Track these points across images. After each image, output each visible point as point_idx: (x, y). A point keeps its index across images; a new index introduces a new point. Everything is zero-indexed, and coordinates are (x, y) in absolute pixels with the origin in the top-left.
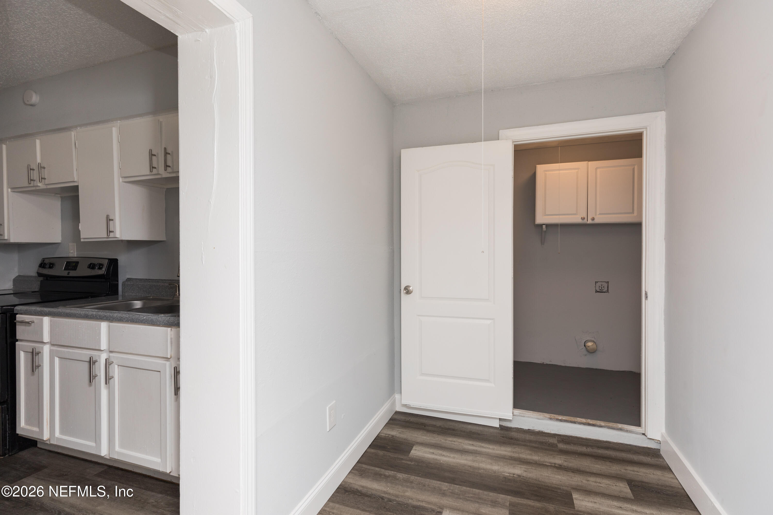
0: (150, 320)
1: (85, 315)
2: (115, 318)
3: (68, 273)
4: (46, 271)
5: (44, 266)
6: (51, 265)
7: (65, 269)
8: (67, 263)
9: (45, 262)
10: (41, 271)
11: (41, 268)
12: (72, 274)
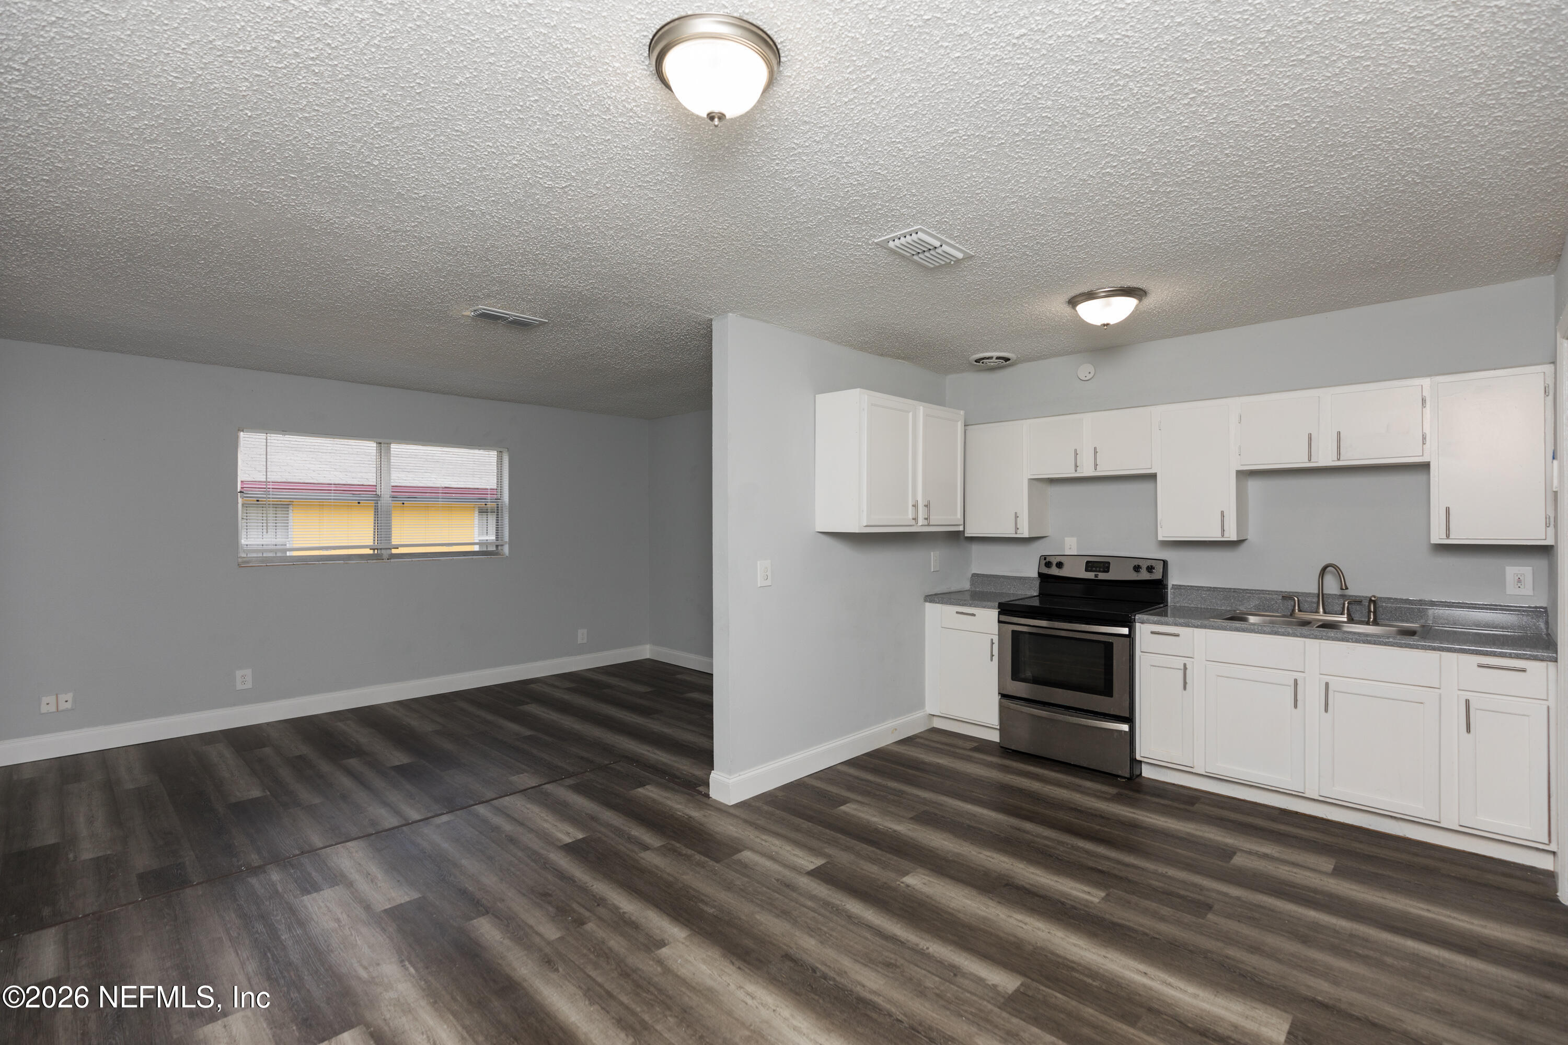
3: (1096, 576)
4: (1054, 571)
5: (1048, 565)
6: (1060, 565)
7: (1087, 570)
8: (1088, 562)
9: (1047, 560)
10: (1046, 571)
11: (1044, 567)
12: (1102, 576)
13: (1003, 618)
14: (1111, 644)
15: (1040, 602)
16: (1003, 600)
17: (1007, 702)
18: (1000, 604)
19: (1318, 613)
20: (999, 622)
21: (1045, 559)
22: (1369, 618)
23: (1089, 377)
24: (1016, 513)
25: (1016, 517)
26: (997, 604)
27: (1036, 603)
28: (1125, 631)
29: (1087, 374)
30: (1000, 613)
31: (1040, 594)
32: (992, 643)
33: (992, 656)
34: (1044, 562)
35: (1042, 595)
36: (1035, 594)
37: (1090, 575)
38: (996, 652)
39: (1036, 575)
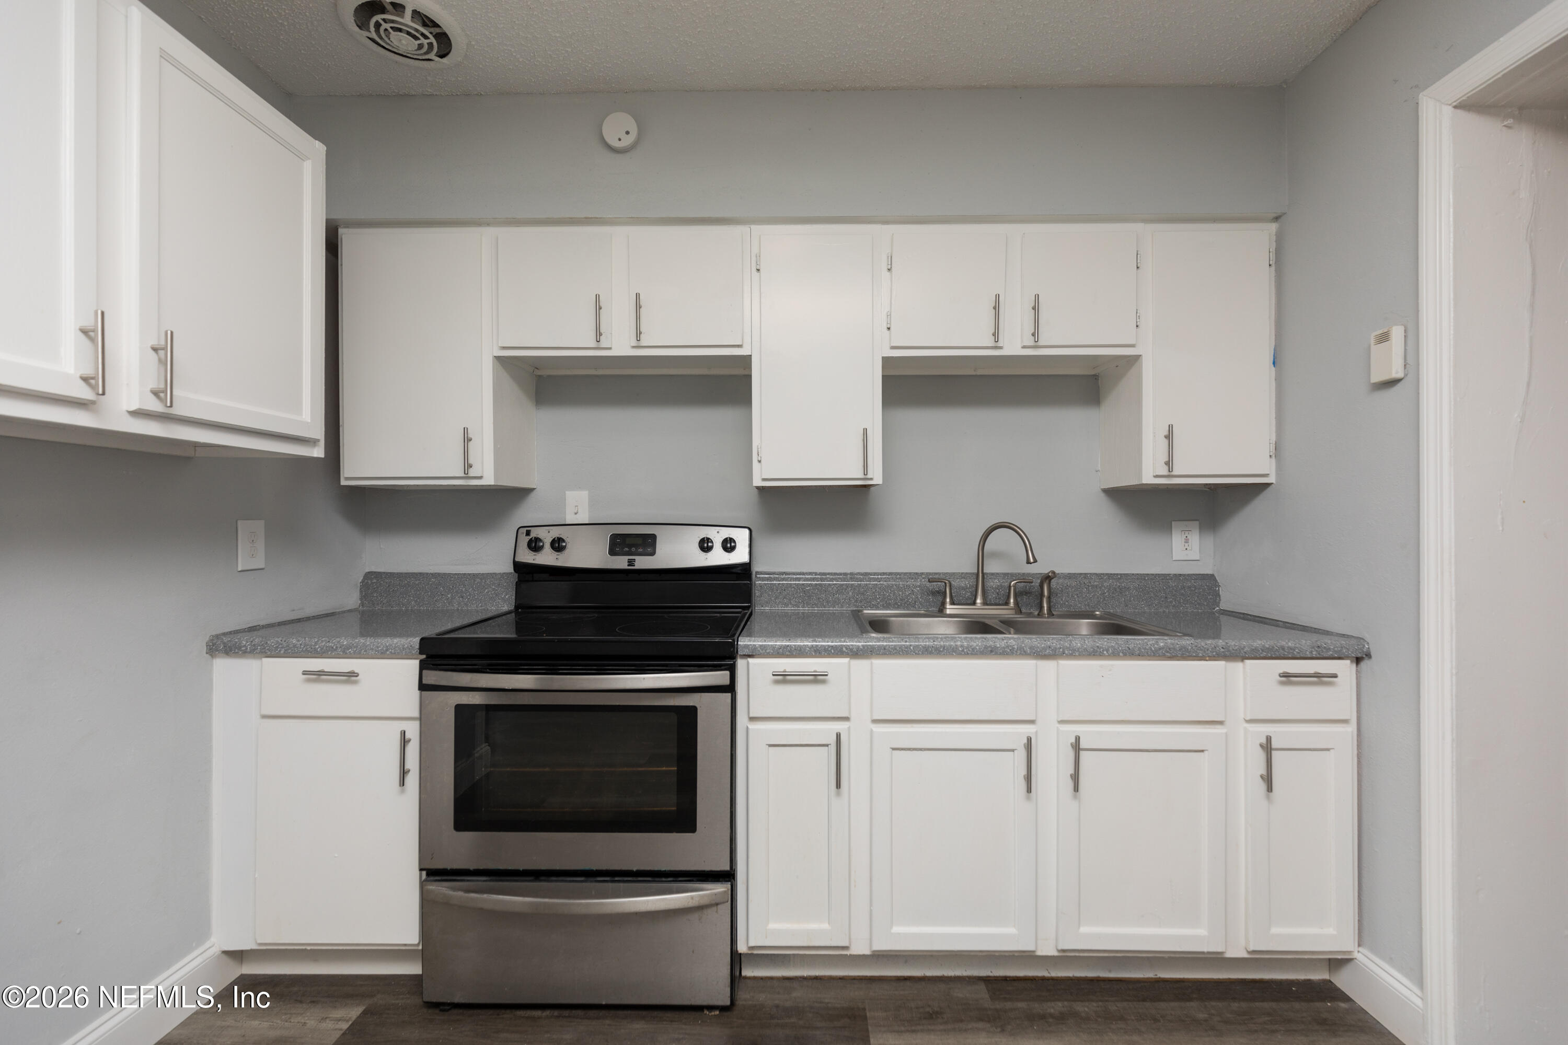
0: (1178, 649)
1: (986, 647)
2: (1078, 649)
3: (631, 563)
4: (547, 558)
5: (535, 545)
6: (558, 545)
7: (612, 552)
8: (614, 538)
9: (533, 535)
10: (528, 557)
11: (527, 551)
12: (643, 562)
13: (433, 677)
14: (692, 711)
15: (519, 630)
16: (431, 631)
17: (441, 889)
18: (425, 644)
19: (974, 603)
20: (423, 687)
21: (528, 533)
22: (1041, 607)
23: (627, 141)
24: (465, 430)
25: (467, 440)
26: (416, 641)
27: (506, 632)
28: (719, 677)
29: (623, 136)
30: (423, 666)
31: (517, 607)
32: (404, 741)
33: (404, 773)
34: (528, 538)
35: (522, 609)
36: (505, 608)
37: (621, 563)
38: (413, 762)
39: (510, 569)
